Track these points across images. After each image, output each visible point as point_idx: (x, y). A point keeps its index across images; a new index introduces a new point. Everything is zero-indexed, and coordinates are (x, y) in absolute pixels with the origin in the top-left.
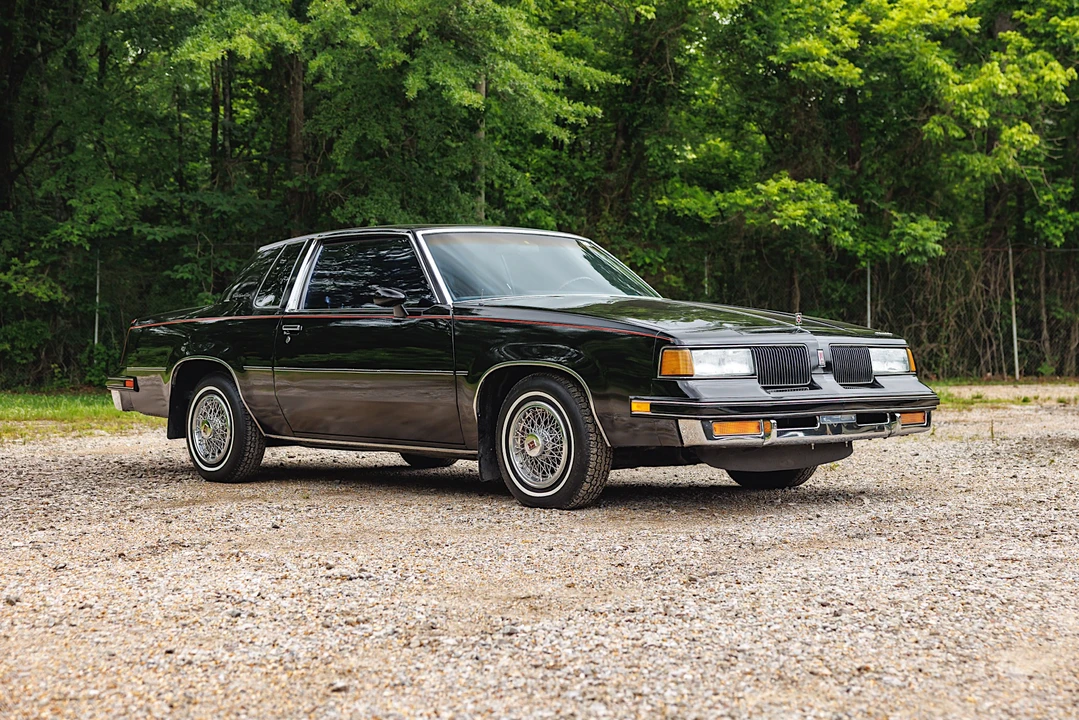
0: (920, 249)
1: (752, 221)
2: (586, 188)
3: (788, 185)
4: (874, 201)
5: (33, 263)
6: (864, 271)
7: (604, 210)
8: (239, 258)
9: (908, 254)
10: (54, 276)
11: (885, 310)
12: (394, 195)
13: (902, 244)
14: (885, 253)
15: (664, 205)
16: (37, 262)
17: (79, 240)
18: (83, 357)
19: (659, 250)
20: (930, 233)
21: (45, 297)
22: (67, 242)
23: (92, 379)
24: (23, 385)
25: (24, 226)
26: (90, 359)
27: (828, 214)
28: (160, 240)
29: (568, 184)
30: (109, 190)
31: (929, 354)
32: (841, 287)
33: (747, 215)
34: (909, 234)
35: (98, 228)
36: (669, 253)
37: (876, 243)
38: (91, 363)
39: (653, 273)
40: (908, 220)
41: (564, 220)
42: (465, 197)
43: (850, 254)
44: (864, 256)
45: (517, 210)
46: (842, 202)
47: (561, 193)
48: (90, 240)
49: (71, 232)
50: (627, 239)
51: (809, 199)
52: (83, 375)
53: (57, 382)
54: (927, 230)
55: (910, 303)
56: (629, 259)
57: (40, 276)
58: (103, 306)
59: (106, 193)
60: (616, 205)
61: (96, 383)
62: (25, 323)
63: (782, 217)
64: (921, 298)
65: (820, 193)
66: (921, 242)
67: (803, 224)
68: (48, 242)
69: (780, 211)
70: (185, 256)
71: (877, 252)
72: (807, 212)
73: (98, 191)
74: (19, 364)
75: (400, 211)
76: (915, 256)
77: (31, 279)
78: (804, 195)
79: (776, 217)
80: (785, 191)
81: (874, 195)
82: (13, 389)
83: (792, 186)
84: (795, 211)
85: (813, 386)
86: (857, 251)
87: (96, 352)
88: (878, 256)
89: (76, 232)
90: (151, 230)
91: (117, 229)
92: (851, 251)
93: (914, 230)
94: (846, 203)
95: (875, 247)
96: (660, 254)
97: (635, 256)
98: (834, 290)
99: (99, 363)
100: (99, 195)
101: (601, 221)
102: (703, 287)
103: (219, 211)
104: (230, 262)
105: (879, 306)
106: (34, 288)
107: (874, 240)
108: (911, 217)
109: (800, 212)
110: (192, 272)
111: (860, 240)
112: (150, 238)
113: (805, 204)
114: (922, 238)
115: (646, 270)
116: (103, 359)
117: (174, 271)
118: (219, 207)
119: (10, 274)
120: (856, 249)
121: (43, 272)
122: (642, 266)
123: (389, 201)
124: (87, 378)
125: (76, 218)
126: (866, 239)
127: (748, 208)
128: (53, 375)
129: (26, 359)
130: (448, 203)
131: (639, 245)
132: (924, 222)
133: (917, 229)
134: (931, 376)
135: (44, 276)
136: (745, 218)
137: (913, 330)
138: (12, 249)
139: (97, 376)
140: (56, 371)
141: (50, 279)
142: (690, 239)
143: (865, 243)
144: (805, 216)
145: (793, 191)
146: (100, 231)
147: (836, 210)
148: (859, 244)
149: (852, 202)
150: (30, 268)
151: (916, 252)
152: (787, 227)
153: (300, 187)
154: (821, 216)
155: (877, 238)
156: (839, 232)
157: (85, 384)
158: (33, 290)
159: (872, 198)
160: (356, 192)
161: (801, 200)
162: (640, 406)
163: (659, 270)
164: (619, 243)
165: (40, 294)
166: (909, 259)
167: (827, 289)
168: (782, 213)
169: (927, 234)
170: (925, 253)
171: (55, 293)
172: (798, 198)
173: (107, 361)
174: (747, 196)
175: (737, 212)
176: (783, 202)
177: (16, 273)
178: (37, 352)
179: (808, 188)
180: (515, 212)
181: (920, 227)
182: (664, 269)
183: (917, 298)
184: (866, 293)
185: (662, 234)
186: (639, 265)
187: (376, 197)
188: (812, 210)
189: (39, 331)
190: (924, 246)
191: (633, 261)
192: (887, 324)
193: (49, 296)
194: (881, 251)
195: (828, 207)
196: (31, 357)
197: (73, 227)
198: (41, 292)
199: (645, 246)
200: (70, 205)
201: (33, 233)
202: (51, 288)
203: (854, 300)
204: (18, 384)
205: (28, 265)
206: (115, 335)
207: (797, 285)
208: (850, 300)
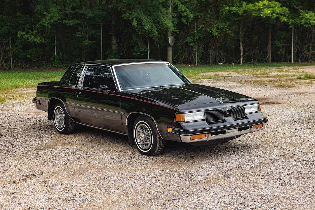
0: (308, 22)
1: (254, 14)
2: (203, 4)
3: (266, 3)
4: (295, 6)
5: (35, 32)
6: (291, 29)
7: (209, 11)
8: (96, 30)
9: (304, 24)
10: (42, 35)
11: (298, 40)
12: (141, 10)
13: (302, 21)
14: (298, 23)
15: (227, 9)
16: (36, 31)
17: (47, 25)
18: (52, 59)
19: (226, 23)
20: (312, 17)
21: (39, 42)
22: (44, 25)
23: (55, 65)
24: (35, 67)
25: (32, 19)
26: (54, 59)
27: (279, 12)
28: (71, 25)
29: (197, 3)
30: (56, 9)
31: (312, 54)
32: (284, 33)
33: (253, 12)
34: (305, 18)
35: (53, 21)
36: (229, 24)
37: (295, 19)
38: (54, 60)
39: (224, 31)
40: (305, 12)
41: (196, 15)
42: (163, 10)
43: (287, 23)
44: (291, 24)
45: (181, 11)
46: (283, 8)
47: (195, 6)
48: (50, 25)
49: (45, 22)
50: (216, 20)
51: (272, 7)
52: (52, 64)
53: (44, 67)
54: (311, 16)
55: (306, 38)
56: (216, 26)
57: (38, 35)
58: (57, 43)
59: (55, 10)
60: (213, 9)
61: (56, 67)
62: (34, 49)
63: (263, 14)
64: (310, 36)
65: (276, 5)
66: (308, 20)
67: (270, 16)
68: (38, 25)
69: (263, 12)
70: (79, 29)
71: (295, 22)
72: (271, 12)
73: (53, 10)
74: (33, 61)
75: (143, 15)
76: (307, 25)
77: (35, 36)
78: (271, 6)
79: (261, 14)
80: (264, 5)
81: (295, 4)
82: (32, 69)
83: (266, 4)
84: (267, 12)
85: (224, 121)
86: (289, 23)
87: (55, 57)
88: (295, 24)
89: (46, 22)
90: (68, 22)
91: (59, 21)
92: (287, 22)
93: (306, 16)
94: (285, 8)
95: (295, 21)
96: (226, 25)
97: (218, 25)
98: (282, 34)
99: (57, 61)
100: (53, 11)
101: (208, 14)
102: (240, 34)
103: (88, 16)
104: (93, 31)
105: (296, 39)
106: (35, 39)
107: (295, 18)
108: (306, 12)
109: (269, 12)
110: (81, 34)
111: (290, 18)
112: (68, 24)
113: (271, 9)
114: (309, 19)
115: (221, 30)
116: (58, 59)
117: (76, 34)
118: (89, 15)
119: (28, 35)
120: (289, 22)
121: (38, 34)
122: (220, 28)
123: (140, 12)
124: (53, 65)
125: (46, 18)
126: (292, 18)
127: (253, 10)
128: (43, 65)
129: (35, 60)
130: (158, 12)
131: (219, 22)
132: (310, 13)
133: (307, 16)
134: (312, 61)
135: (39, 35)
136: (252, 14)
137: (307, 47)
138: (29, 27)
139: (56, 65)
140: (44, 63)
141: (41, 36)
142: (236, 19)
143: (292, 19)
144: (271, 13)
145: (267, 5)
146: (53, 22)
147: (281, 10)
148: (290, 20)
149: (287, 8)
150: (34, 33)
151: (307, 23)
152: (265, 17)
153: (113, 7)
154: (276, 13)
155: (296, 18)
156: (282, 17)
157: (53, 67)
158: (36, 40)
159: (294, 5)
160: (130, 9)
161: (270, 8)
162: (170, 130)
163: (226, 30)
164: (213, 21)
165: (37, 41)
166: (305, 26)
167: (279, 34)
168: (263, 13)
169: (310, 18)
170: (310, 23)
171: (42, 40)
172: (269, 7)
173: (59, 60)
174: (253, 6)
175: (250, 11)
176: (264, 9)
177: (30, 34)
178: (38, 58)
179: (272, 3)
180: (180, 12)
181: (308, 15)
182: (227, 29)
183: (308, 36)
184: (292, 35)
185: (227, 18)
186: (219, 28)
187: (135, 11)
188: (273, 11)
189: (38, 51)
190: (309, 22)
191: (218, 27)
192: (298, 45)
193: (40, 42)
194: (297, 22)
195: (279, 9)
196: (37, 59)
197: (45, 21)
198: (38, 40)
199: (222, 22)
200: (44, 14)
201: (35, 21)
202: (41, 39)
203: (288, 37)
204: (33, 67)
205: (33, 32)
206: (61, 52)
207: (270, 33)
208: (287, 37)
